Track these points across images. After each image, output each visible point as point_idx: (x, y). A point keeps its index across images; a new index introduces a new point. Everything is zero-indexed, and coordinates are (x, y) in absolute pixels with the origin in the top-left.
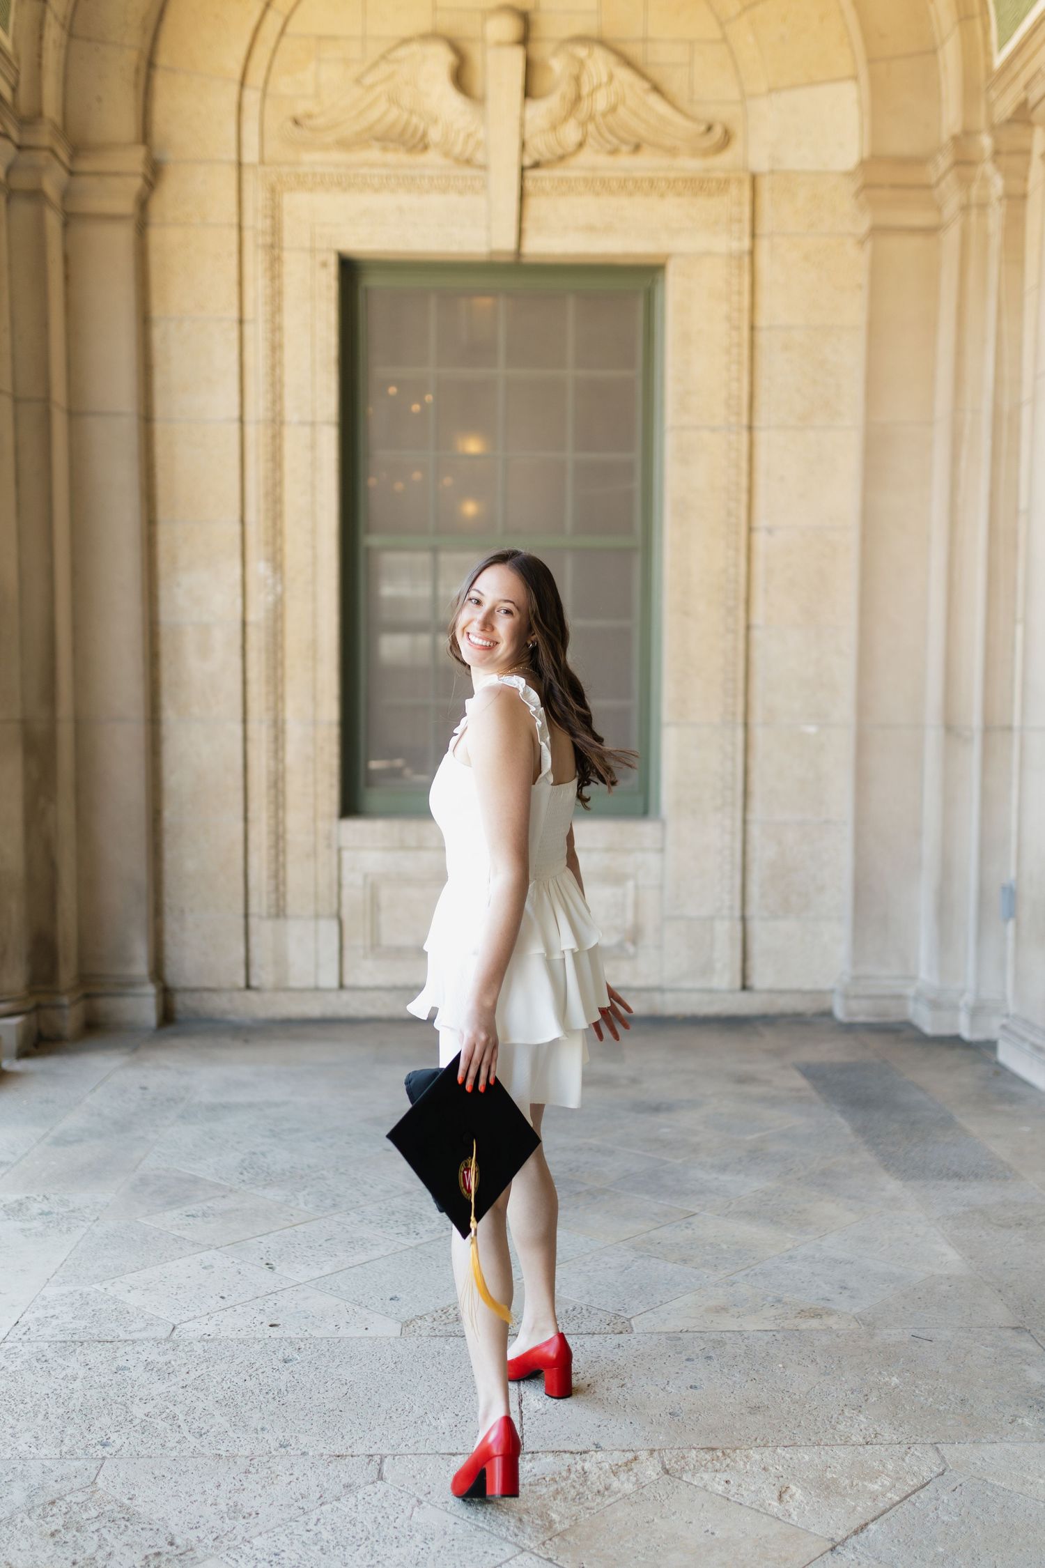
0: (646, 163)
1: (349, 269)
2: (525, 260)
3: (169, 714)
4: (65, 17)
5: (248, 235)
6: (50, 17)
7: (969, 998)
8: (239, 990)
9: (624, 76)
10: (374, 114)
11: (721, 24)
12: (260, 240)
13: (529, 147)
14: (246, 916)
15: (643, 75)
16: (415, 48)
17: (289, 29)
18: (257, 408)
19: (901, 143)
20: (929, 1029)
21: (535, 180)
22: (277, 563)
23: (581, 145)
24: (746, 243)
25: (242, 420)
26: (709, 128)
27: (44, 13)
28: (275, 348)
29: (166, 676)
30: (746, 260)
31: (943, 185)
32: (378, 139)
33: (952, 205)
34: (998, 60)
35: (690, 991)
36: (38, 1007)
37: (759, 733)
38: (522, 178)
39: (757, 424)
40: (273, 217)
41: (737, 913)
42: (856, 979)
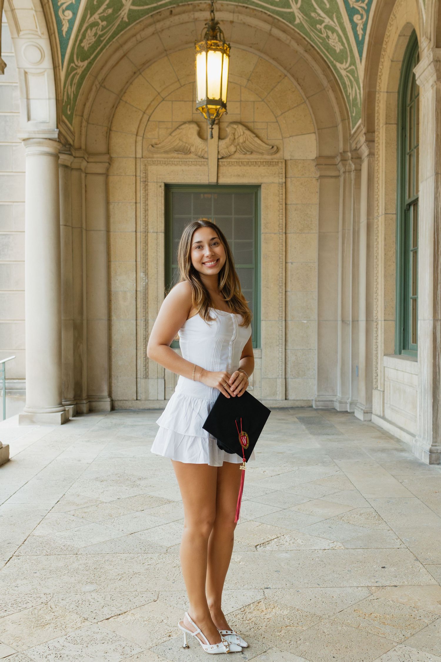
0: (254, 157)
1: (168, 187)
2: (219, 184)
3: (114, 318)
4: (87, 119)
5: (138, 178)
6: (84, 120)
7: (350, 400)
8: (135, 400)
9: (248, 132)
10: (175, 144)
11: (276, 117)
12: (142, 180)
13: (220, 152)
14: (137, 378)
15: (253, 133)
16: (187, 125)
17: (150, 120)
18: (141, 228)
19: (327, 152)
20: (338, 410)
21: (222, 162)
22: (146, 274)
23: (235, 152)
24: (284, 180)
25: (136, 232)
26: (273, 147)
27: (82, 119)
28: (146, 210)
29: (113, 307)
30: (284, 184)
31: (339, 165)
32: (176, 151)
33: (342, 170)
34: (352, 132)
35: (269, 400)
36: (77, 404)
37: (289, 323)
38: (218, 161)
39: (288, 232)
40: (146, 173)
41: (284, 377)
42: (318, 396)
